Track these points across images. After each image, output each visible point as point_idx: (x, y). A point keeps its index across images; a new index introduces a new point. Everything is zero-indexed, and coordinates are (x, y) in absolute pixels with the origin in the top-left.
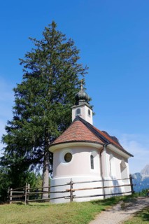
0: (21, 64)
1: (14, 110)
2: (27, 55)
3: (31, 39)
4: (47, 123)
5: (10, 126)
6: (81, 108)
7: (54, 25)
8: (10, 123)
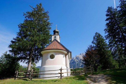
0: (24, 15)
1: (18, 34)
2: (27, 12)
3: (31, 6)
4: (36, 41)
5: (14, 40)
6: (57, 36)
7: (41, 4)
8: (14, 39)
